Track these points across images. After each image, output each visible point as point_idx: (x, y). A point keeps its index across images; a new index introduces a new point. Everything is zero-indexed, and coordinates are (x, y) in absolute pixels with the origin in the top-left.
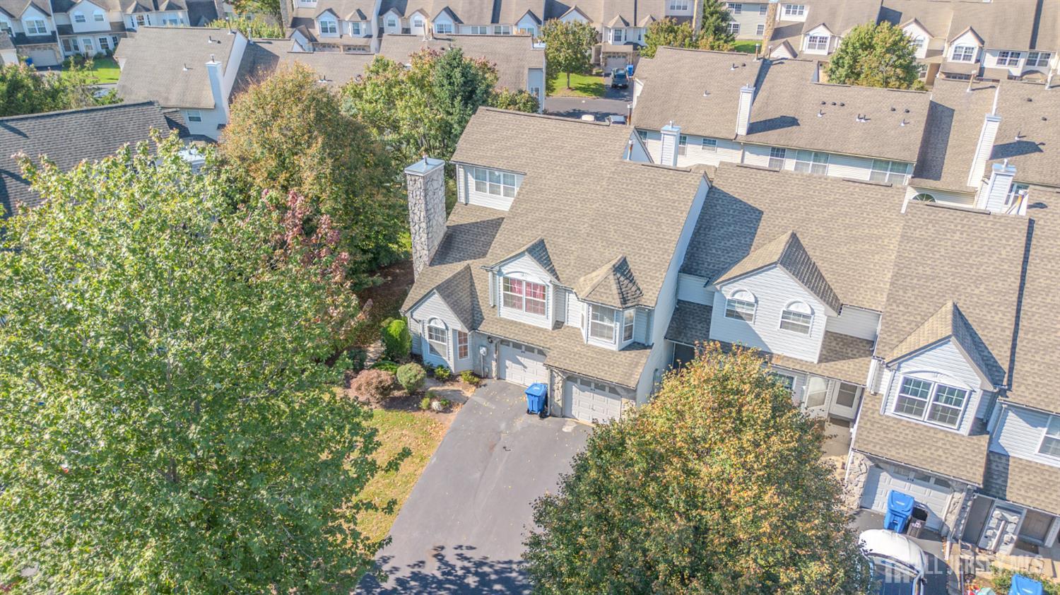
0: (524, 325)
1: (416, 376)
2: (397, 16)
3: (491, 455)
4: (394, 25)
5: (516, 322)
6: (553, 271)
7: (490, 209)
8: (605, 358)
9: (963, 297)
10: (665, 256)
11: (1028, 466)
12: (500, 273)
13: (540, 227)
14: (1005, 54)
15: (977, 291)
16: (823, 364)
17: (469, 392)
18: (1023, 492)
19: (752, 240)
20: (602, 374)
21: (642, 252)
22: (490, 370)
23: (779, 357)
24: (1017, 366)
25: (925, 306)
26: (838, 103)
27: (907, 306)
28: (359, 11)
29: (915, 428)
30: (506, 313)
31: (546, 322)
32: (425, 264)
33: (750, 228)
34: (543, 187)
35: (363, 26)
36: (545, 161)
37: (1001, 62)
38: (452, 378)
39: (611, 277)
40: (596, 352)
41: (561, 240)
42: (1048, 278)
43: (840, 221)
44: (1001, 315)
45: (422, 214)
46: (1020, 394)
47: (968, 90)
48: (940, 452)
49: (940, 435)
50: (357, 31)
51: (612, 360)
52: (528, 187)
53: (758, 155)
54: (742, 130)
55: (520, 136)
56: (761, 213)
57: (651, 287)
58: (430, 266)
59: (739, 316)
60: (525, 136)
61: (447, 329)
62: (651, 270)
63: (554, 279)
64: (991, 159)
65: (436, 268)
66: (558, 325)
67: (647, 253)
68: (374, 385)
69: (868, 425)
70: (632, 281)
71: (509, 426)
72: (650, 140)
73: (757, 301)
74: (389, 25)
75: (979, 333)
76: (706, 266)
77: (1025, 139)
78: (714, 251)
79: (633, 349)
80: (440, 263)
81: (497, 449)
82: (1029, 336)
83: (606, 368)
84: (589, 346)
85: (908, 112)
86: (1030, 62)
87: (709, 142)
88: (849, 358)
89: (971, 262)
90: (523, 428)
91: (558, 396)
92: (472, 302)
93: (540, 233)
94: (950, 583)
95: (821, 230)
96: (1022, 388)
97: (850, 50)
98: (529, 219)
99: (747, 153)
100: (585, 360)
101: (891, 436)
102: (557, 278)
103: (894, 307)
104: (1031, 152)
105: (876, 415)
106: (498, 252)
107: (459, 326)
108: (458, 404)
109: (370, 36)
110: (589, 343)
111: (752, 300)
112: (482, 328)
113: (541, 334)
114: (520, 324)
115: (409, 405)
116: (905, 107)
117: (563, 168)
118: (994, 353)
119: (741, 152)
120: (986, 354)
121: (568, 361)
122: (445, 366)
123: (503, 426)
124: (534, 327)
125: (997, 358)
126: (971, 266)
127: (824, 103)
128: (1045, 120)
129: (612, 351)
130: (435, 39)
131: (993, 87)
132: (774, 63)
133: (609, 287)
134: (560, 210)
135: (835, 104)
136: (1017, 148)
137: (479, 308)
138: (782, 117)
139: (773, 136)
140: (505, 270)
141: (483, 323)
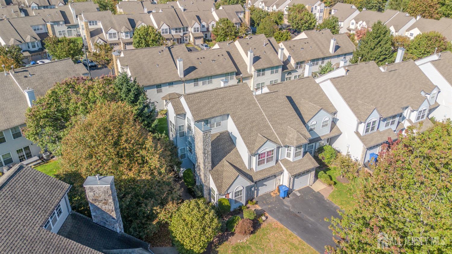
0: (267, 168)
3: (300, 217)
5: (263, 170)
8: (302, 162)
9: (358, 99)
11: (384, 132)
12: (257, 154)
14: (176, 29)
15: (359, 96)
16: (331, 133)
17: (258, 207)
20: (308, 167)
22: (254, 195)
23: (322, 136)
26: (203, 58)
29: (369, 135)
30: (259, 168)
31: (273, 163)
36: (230, 106)
37: (176, 32)
38: (247, 207)
40: (298, 163)
41: (265, 131)
43: (308, 91)
47: (228, 44)
48: (377, 138)
49: (373, 134)
51: (304, 162)
52: (235, 118)
53: (189, 83)
54: (182, 76)
55: (211, 100)
57: (305, 131)
58: (212, 169)
59: (312, 130)
61: (243, 188)
62: (300, 126)
63: (278, 145)
64: (254, 63)
65: (215, 169)
66: (277, 162)
69: (363, 140)
71: (288, 206)
77: (256, 55)
83: (306, 165)
85: (223, 55)
86: (184, 31)
87: (171, 84)
88: (333, 128)
91: (291, 186)
93: (256, 132)
95: (307, 95)
98: (248, 129)
99: (185, 84)
101: (368, 140)
104: (259, 59)
105: (362, 137)
106: (251, 146)
108: (264, 213)
111: (316, 123)
113: (274, 168)
114: (264, 169)
115: (257, 226)
116: (221, 54)
117: (239, 106)
119: (183, 84)
122: (241, 205)
123: (286, 207)
124: (270, 168)
127: (198, 59)
128: (255, 49)
129: (301, 159)
130: (16, 72)
131: (232, 42)
132: (170, 47)
133: (300, 137)
134: (254, 121)
135: (201, 58)
136: (256, 59)
137: (246, 173)
138: (189, 67)
139: (192, 75)
140: (259, 152)
141: (253, 178)
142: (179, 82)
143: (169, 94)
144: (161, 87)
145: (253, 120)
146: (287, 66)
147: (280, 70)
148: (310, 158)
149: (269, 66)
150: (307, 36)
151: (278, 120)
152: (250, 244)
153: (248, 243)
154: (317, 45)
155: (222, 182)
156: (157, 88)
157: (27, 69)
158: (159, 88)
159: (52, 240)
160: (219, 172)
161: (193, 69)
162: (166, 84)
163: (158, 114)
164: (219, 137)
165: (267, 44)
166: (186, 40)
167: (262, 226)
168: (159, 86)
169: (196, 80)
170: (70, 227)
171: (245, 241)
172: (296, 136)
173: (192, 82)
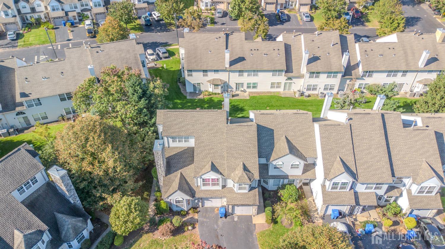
0: (211, 190)
1: (181, 222)
2: (26, 3)
3: (219, 240)
4: (26, 8)
5: (207, 190)
6: (221, 174)
7: (179, 147)
8: (245, 196)
9: (341, 154)
10: (256, 159)
11: (363, 193)
12: (201, 178)
13: (209, 157)
15: (343, 151)
16: (303, 175)
17: (196, 216)
18: (363, 201)
19: (274, 141)
20: (247, 202)
21: (248, 159)
22: (199, 206)
23: (291, 176)
24: (358, 171)
25: (332, 159)
26: (256, 49)
27: (328, 160)
28: (4, 4)
29: (336, 193)
30: (203, 188)
31: (219, 188)
32: (164, 177)
33: (272, 136)
34: (203, 140)
35: (10, 11)
36: (199, 129)
38: (187, 213)
39: (244, 173)
40: (241, 195)
41: (218, 160)
42: (358, 142)
43: (297, 129)
44: (351, 157)
45: (161, 162)
46: (360, 179)
47: (293, 37)
48: (344, 198)
49: (342, 193)
50: (7, 15)
51: (247, 196)
52: (197, 141)
53: (234, 73)
54: (227, 66)
55: (185, 120)
56: (273, 130)
57: (255, 172)
58: (166, 176)
59: (278, 168)
60: (187, 120)
61: (183, 199)
62: (253, 165)
63: (222, 176)
64: (308, 64)
65: (168, 176)
66: (224, 187)
67: (249, 159)
68: (169, 232)
69: (325, 196)
70: (250, 172)
71: (218, 226)
72: (193, 73)
73: (283, 164)
74: (23, 8)
75: (347, 164)
76: (263, 153)
77: (315, 56)
78: (264, 148)
79: (252, 190)
80: (169, 174)
81: (219, 237)
82: (358, 162)
83: (247, 200)
84: (238, 193)
85: (279, 50)
87: (216, 71)
88: (309, 171)
89: (339, 142)
90: (222, 225)
91: (230, 211)
92: (189, 186)
93: (210, 159)
94: (352, 230)
95: (292, 133)
96: (361, 178)
97: (237, 3)
98: (203, 155)
99: (230, 73)
100: (239, 199)
101: (331, 197)
102: (223, 176)
103: (325, 161)
104: (318, 60)
105: (326, 192)
107: (188, 198)
108: (196, 224)
109: (15, 16)
110: (238, 192)
111: (282, 163)
112: (197, 196)
113: (218, 192)
114: (210, 190)
115: (180, 231)
116: (277, 48)
117: (207, 131)
118: (352, 169)
120: (350, 170)
121: (234, 201)
122: (183, 210)
123: (216, 226)
124: (215, 190)
125: (353, 170)
126: (340, 143)
127: (252, 50)
128: (319, 48)
129: (246, 193)
130: (92, 47)
131: (300, 34)
132: (230, 34)
133: (244, 177)
134: (213, 149)
135: (255, 50)
136: (313, 59)
137: (192, 188)
138: (239, 57)
139: (238, 66)
140: (203, 177)
141: (196, 194)
142: (225, 70)
143: (214, 79)
144: (207, 72)
145: (213, 147)
146: (353, 72)
147: (340, 76)
148: (256, 195)
149: (325, 70)
150: (398, 39)
151: (235, 154)
152: (165, 243)
153: (164, 242)
154: (405, 53)
155: (169, 189)
156: (203, 72)
157: (100, 46)
158: (205, 72)
159: (12, 203)
160: (171, 180)
161: (241, 59)
162: (211, 71)
163: (201, 94)
164: (185, 151)
165: (337, 43)
166: (292, 5)
167: (185, 234)
168: (205, 71)
169: (241, 72)
170: (41, 191)
171: (163, 239)
172: (240, 174)
173: (237, 72)
